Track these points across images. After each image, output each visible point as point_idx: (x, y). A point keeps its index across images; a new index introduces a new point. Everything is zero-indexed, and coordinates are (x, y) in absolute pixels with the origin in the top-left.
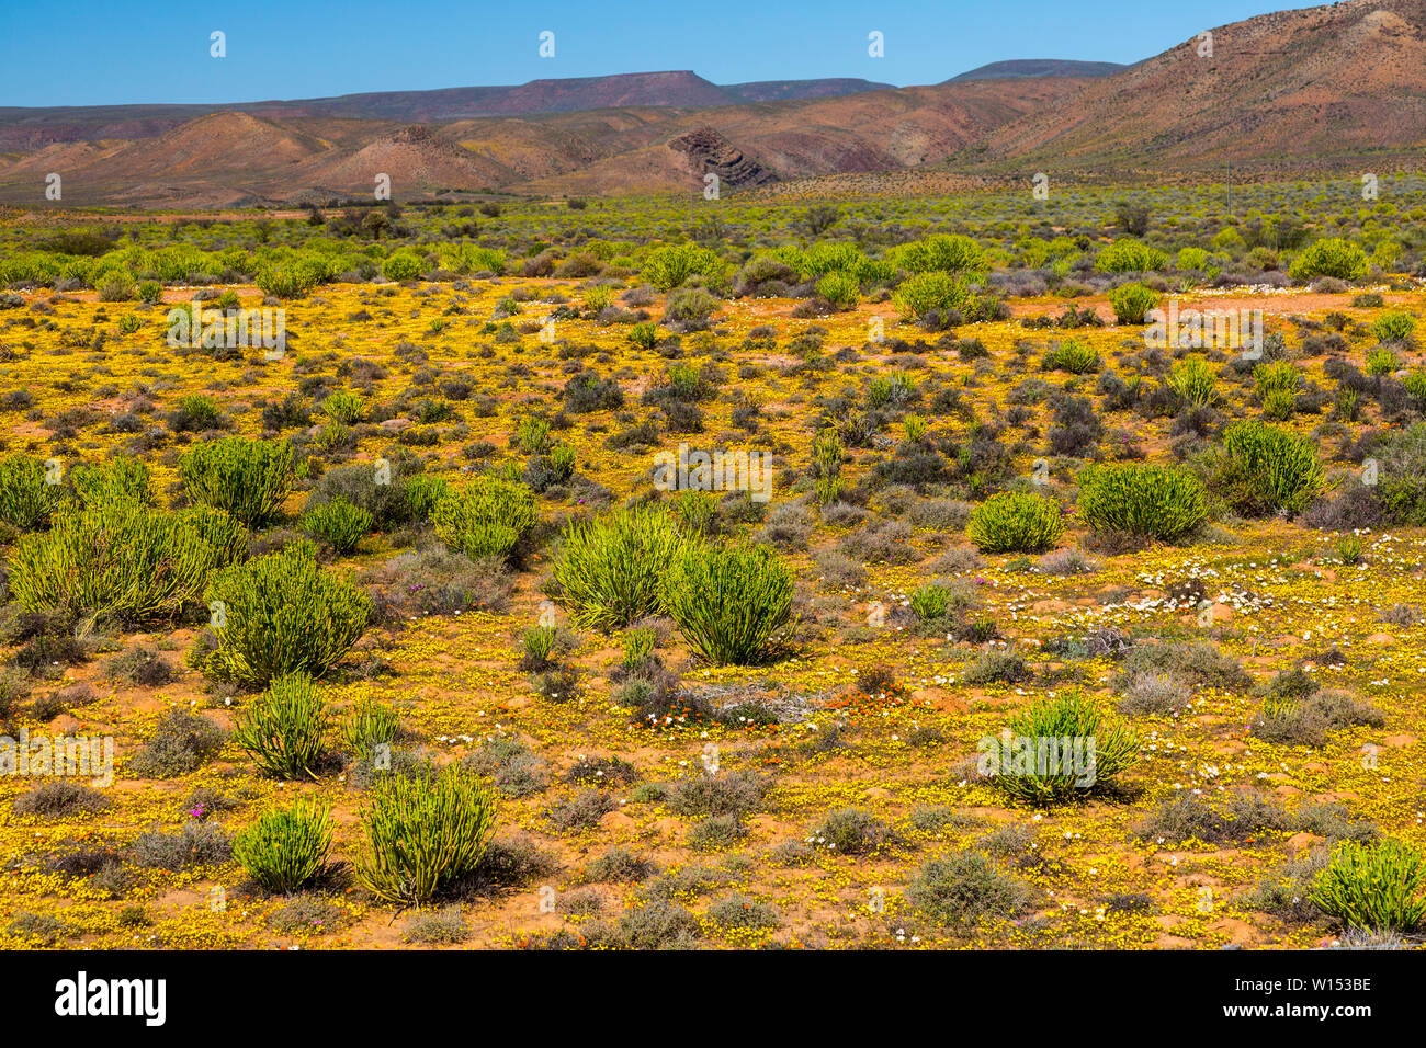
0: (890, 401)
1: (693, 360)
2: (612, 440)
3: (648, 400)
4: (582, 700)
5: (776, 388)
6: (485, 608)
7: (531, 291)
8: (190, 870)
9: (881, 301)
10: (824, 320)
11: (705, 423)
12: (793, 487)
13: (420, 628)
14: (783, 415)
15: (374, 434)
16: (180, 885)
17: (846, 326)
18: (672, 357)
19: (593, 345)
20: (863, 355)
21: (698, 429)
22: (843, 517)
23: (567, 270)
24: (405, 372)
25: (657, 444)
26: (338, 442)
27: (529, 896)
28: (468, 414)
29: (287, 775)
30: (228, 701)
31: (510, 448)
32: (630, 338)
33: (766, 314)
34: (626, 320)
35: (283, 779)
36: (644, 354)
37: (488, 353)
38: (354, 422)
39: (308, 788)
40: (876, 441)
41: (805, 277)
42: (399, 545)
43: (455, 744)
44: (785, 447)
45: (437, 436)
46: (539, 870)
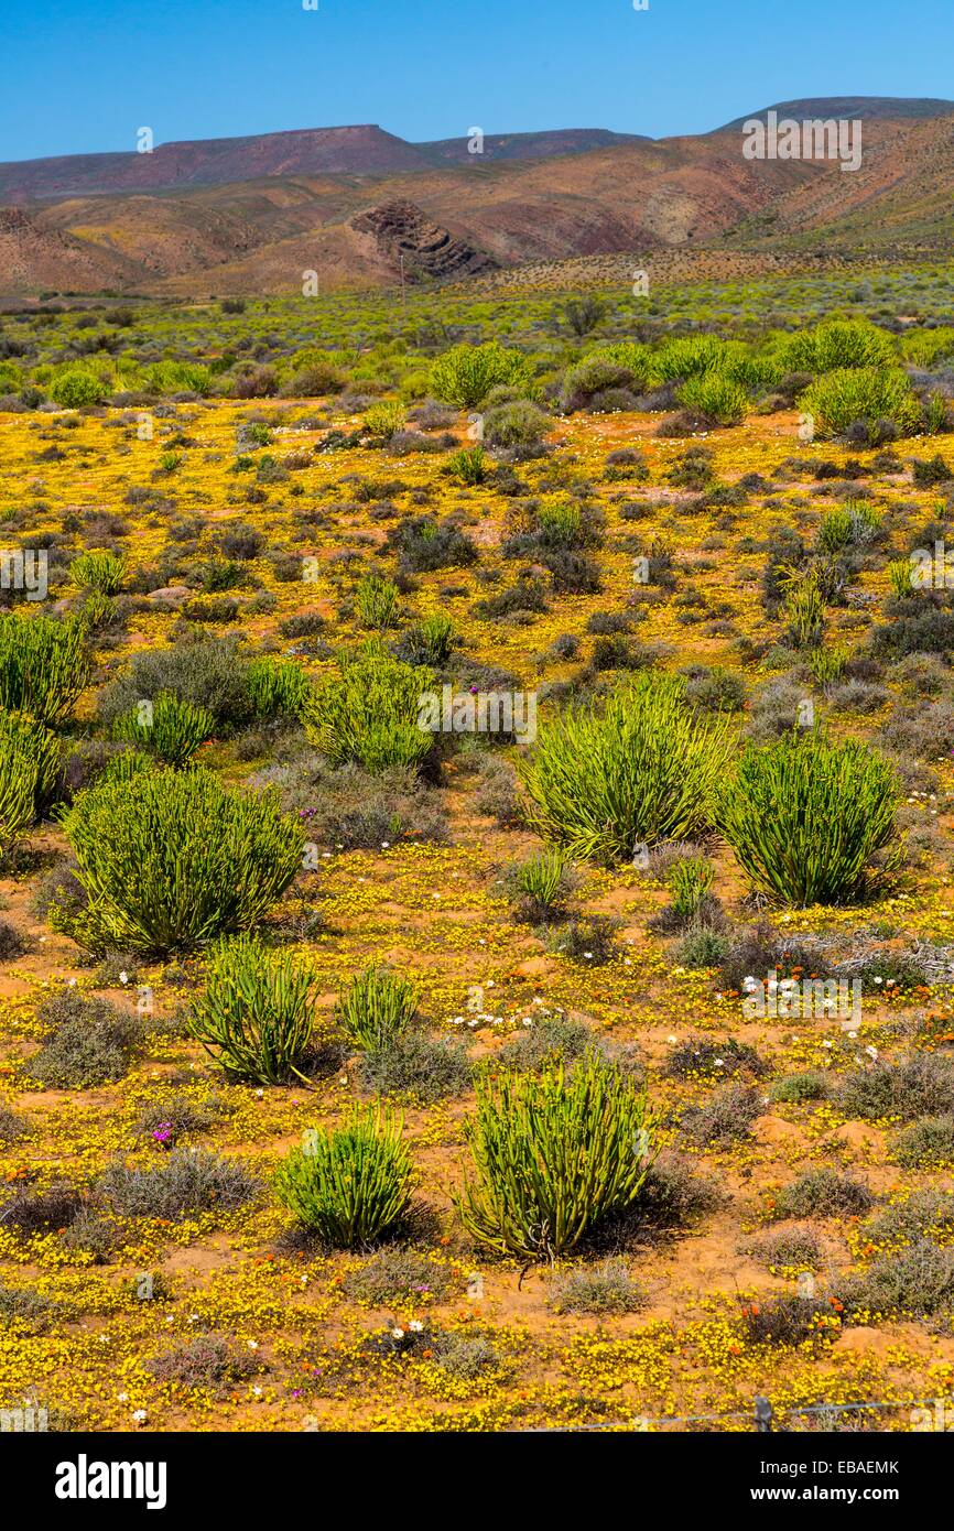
0: (850, 542)
1: (545, 498)
2: (482, 606)
3: (512, 552)
4: (628, 961)
5: (680, 531)
6: (420, 838)
7: (271, 417)
8: (196, 1218)
9: (774, 411)
10: (701, 439)
11: (605, 581)
12: (765, 662)
13: (338, 869)
14: (706, 566)
15: (144, 608)
16: (185, 1239)
17: (734, 446)
18: (514, 494)
19: (398, 482)
20: (777, 484)
21: (595, 589)
22: (858, 699)
23: (297, 387)
24: (153, 525)
25: (544, 610)
26: (103, 620)
27: (704, 1241)
28: (266, 577)
29: (263, 1078)
30: (124, 977)
31: (341, 621)
32: (447, 471)
33: (616, 433)
34: (427, 448)
35: (259, 1084)
36: (472, 490)
37: (258, 498)
38: (111, 592)
39: (296, 1096)
40: (850, 596)
41: (652, 383)
42: (247, 756)
43: (475, 1029)
44: (726, 609)
45: (235, 609)
46: (703, 1204)
